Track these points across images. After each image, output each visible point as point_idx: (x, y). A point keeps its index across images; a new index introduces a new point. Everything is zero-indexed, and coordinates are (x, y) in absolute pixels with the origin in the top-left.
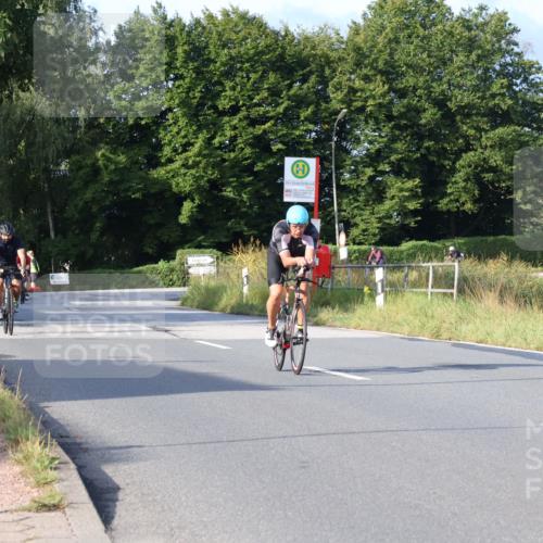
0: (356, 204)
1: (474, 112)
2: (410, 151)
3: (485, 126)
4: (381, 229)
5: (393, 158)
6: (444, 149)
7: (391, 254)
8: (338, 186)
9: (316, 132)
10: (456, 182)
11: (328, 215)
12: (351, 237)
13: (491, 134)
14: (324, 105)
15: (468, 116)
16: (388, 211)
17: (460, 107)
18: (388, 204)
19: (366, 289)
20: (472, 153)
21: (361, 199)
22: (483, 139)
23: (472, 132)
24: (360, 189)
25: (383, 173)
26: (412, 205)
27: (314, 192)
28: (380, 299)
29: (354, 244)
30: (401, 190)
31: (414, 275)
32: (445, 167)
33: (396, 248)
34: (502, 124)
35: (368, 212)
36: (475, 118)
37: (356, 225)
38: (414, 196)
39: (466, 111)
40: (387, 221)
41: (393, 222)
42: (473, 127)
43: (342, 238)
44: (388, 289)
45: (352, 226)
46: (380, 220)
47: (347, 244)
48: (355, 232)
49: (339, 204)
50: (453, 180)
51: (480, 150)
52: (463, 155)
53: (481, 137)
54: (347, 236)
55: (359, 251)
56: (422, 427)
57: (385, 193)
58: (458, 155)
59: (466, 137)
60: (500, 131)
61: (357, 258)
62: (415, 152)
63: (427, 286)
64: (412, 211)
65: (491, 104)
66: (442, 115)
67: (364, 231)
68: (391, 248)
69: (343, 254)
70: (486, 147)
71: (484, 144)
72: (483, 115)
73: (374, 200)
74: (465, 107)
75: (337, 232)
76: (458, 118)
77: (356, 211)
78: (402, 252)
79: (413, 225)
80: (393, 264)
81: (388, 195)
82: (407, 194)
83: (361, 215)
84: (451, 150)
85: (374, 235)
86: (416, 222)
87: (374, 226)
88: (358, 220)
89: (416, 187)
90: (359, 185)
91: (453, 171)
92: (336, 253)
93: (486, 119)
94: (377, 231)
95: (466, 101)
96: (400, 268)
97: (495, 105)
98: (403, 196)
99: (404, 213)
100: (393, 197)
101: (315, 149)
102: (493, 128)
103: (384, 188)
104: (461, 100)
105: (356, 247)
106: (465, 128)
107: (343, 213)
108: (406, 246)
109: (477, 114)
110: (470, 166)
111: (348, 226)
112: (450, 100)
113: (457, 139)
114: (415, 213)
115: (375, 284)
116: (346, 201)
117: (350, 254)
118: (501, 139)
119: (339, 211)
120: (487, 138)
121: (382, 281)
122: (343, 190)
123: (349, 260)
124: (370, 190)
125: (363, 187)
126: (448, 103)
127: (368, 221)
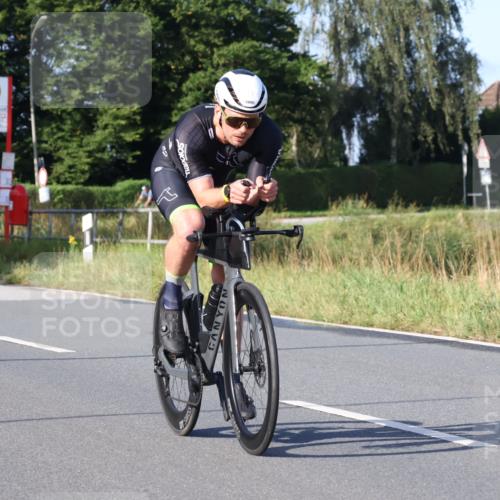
0: (60, 134)
1: (203, 22)
3: (216, 41)
4: (92, 165)
6: (169, 68)
7: (104, 195)
8: (38, 111)
9: (8, 42)
10: (182, 109)
11: (24, 148)
12: (54, 174)
13: (224, 51)
14: (18, 10)
15: (196, 27)
16: (100, 143)
17: (187, 18)
18: (99, 135)
19: (72, 239)
20: (201, 74)
21: (66, 127)
22: (215, 56)
23: (201, 47)
24: (64, 115)
26: (130, 137)
27: (6, 120)
28: (88, 250)
29: (58, 182)
30: (116, 117)
31: (131, 221)
32: (168, 89)
33: (108, 189)
34: (237, 39)
35: (75, 145)
36: (203, 30)
37: (60, 160)
38: (132, 125)
39: (194, 21)
40: (99, 155)
41: (106, 156)
42: (201, 41)
43: (42, 176)
44: (98, 240)
45: (56, 161)
46: (90, 154)
47: (49, 183)
48: (59, 168)
49: (39, 134)
50: (179, 105)
51: (210, 70)
52: (191, 75)
53: (213, 53)
54: (49, 173)
55: (64, 192)
56: (134, 411)
57: (96, 121)
58: (185, 76)
59: (193, 54)
60: (235, 47)
61: (61, 201)
63: (146, 236)
64: (129, 144)
65: (224, 13)
66: (165, 26)
67: (71, 167)
68: (103, 189)
69: (44, 196)
70: (218, 65)
71: (215, 62)
72: (215, 27)
73: (81, 130)
74: (193, 16)
75: (36, 169)
76: (184, 30)
77: (60, 143)
78: (116, 194)
79: (130, 160)
80: (105, 208)
81: (99, 123)
82: (123, 122)
83: (66, 148)
84: (176, 69)
85: (83, 172)
86: (134, 157)
87: (84, 162)
88: (62, 153)
89: (135, 113)
90: (64, 111)
91: (179, 94)
92: (35, 194)
93: (217, 32)
94: (86, 168)
95: (193, 9)
96: (114, 214)
97: (229, 15)
98: (119, 125)
99: (120, 145)
100: (106, 127)
101: (8, 65)
102: (227, 42)
103: (95, 115)
104: (188, 9)
105: (60, 187)
106: (192, 42)
107: (44, 145)
108: (121, 186)
109: (207, 26)
110: (199, 89)
111: (49, 162)
112: (174, 7)
113: (183, 55)
114: (133, 146)
115: (83, 234)
116: (47, 130)
117: (52, 195)
118: (237, 56)
119: (39, 141)
120: (220, 56)
121: (91, 230)
122: (44, 116)
123: (51, 203)
124: (78, 117)
125: (69, 114)
126: (172, 11)
127: (77, 155)
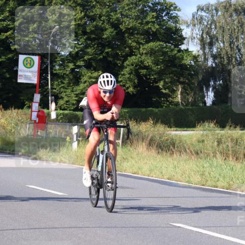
0: (62, 85)
1: (136, 32)
2: (96, 54)
3: (142, 41)
5: (86, 58)
8: (52, 74)
10: (124, 75)
11: (45, 91)
12: (59, 105)
13: (146, 46)
15: (132, 34)
16: (82, 90)
17: (127, 29)
18: (82, 86)
20: (134, 57)
21: (66, 82)
22: (141, 49)
23: (134, 44)
24: (65, 76)
25: (79, 67)
27: (36, 77)
28: (75, 144)
29: (61, 109)
30: (91, 78)
32: (117, 64)
34: (153, 40)
35: (70, 91)
36: (136, 36)
37: (62, 98)
39: (131, 31)
42: (134, 41)
43: (53, 106)
44: (80, 139)
45: (60, 99)
46: (77, 95)
47: (56, 110)
48: (61, 102)
49: (52, 85)
50: (122, 73)
51: (139, 56)
52: (129, 58)
53: (140, 48)
54: (56, 105)
55: (63, 113)
56: (98, 225)
57: (81, 79)
58: (125, 58)
59: (130, 47)
60: (151, 44)
61: (62, 118)
62: (99, 55)
65: (146, 27)
66: (116, 33)
67: (67, 102)
69: (53, 116)
70: (143, 53)
71: (141, 52)
72: (141, 34)
73: (73, 83)
74: (130, 29)
75: (50, 102)
76: (126, 35)
77: (62, 90)
83: (65, 92)
84: (121, 55)
85: (73, 104)
87: (74, 99)
88: (63, 95)
91: (122, 67)
92: (49, 115)
93: (142, 37)
94: (75, 102)
95: (131, 25)
97: (148, 28)
98: (92, 81)
100: (85, 82)
102: (147, 42)
103: (80, 76)
104: (128, 25)
105: (61, 112)
106: (130, 42)
107: (54, 90)
109: (137, 34)
110: (132, 65)
111: (57, 98)
112: (121, 24)
113: (125, 48)
115: (73, 136)
116: (56, 83)
117: (57, 115)
118: (152, 49)
119: (52, 88)
120: (143, 49)
121: (77, 134)
122: (55, 76)
123: (57, 120)
124: (71, 77)
125: (67, 75)
126: (120, 26)
